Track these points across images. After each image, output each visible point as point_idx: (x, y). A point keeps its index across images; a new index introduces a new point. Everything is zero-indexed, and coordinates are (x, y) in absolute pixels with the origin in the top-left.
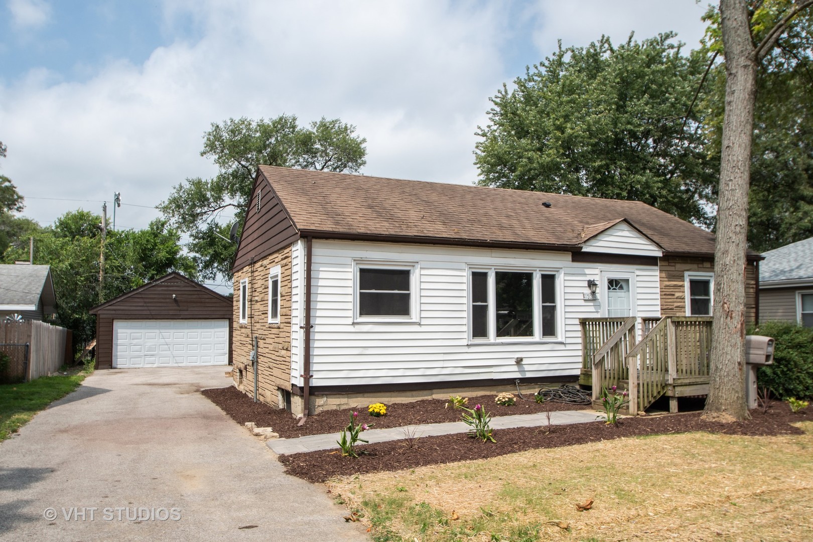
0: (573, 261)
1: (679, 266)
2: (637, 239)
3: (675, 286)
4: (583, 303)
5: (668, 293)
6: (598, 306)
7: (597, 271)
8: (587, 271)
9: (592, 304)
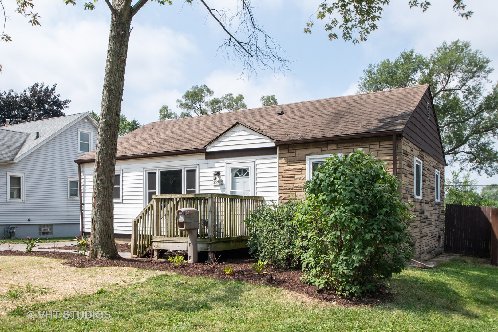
0: (206, 159)
1: (299, 152)
2: (252, 136)
3: (294, 169)
4: (213, 187)
5: (286, 176)
6: (224, 189)
7: (223, 164)
8: (217, 165)
9: (219, 188)
